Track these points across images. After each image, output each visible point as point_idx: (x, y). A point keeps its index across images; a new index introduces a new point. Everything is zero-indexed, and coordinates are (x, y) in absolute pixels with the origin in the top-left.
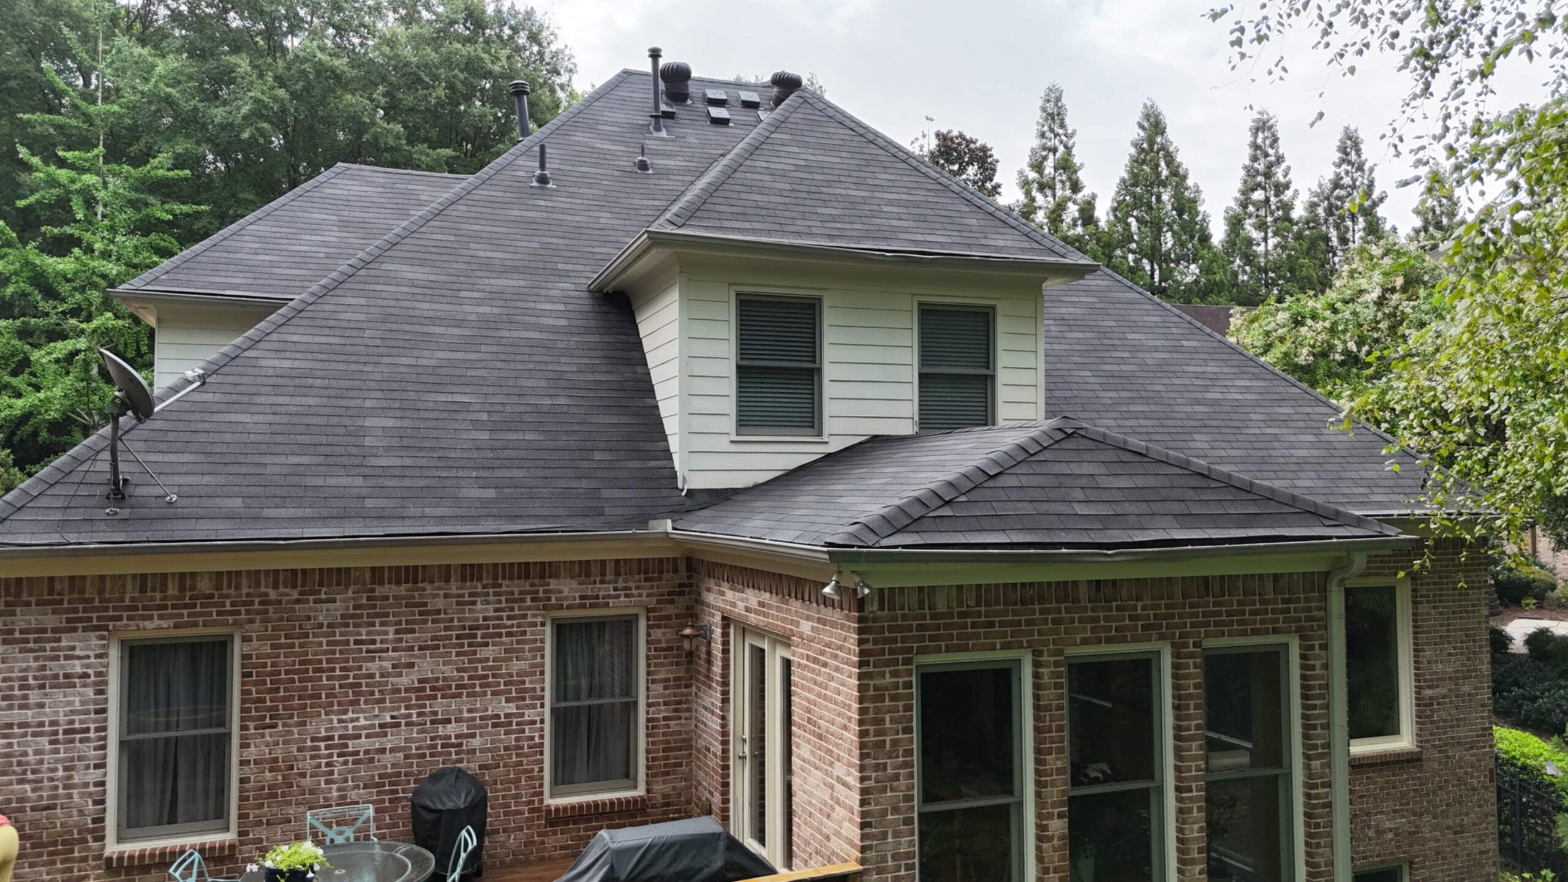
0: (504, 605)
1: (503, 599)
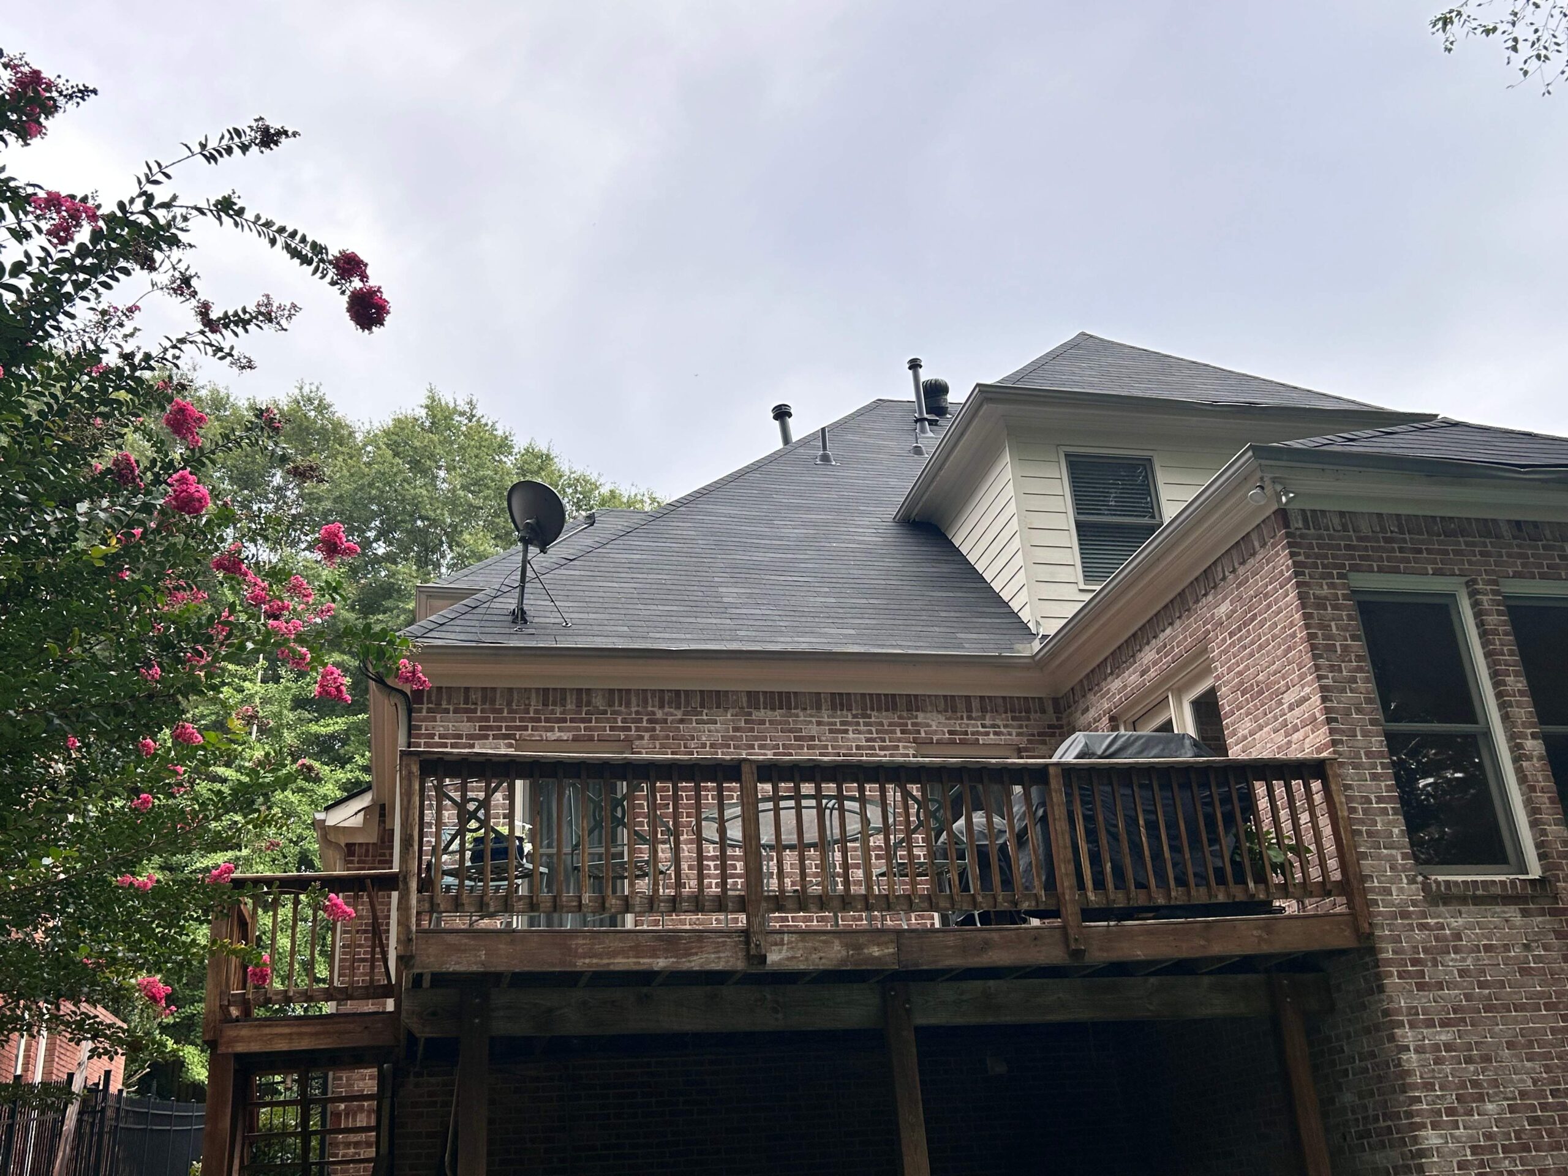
0: (875, 735)
1: (874, 729)
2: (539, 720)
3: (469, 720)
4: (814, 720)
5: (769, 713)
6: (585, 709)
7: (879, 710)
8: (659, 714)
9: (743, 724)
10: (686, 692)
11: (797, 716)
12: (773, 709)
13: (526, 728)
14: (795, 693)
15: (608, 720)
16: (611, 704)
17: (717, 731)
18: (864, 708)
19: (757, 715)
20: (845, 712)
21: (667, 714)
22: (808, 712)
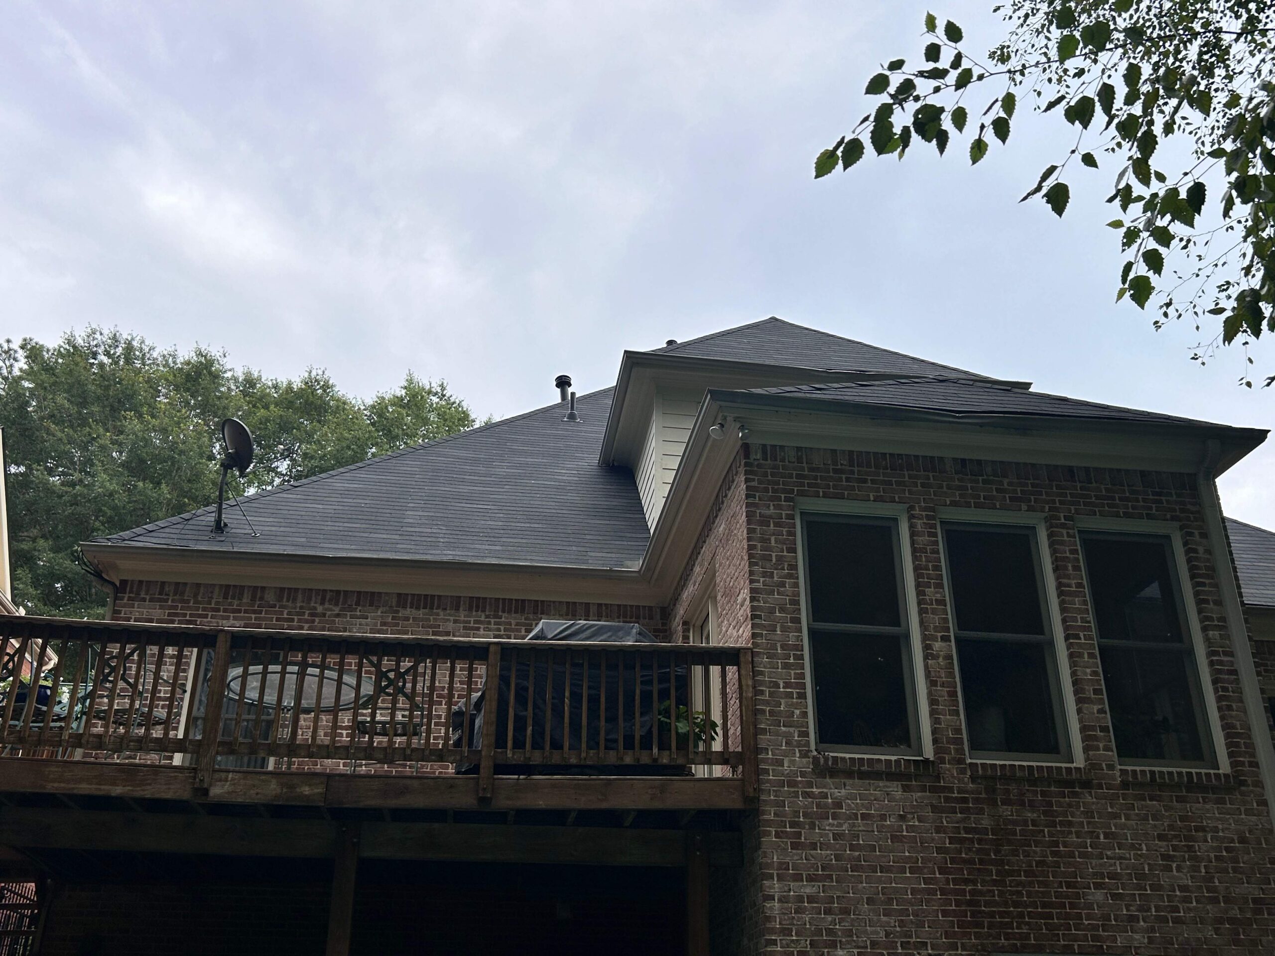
0: (502, 633)
2: (218, 610)
3: (161, 607)
4: (452, 618)
5: (414, 611)
6: (258, 602)
7: (509, 612)
8: (320, 609)
9: (390, 620)
10: (346, 592)
11: (438, 615)
12: (418, 608)
13: (206, 616)
14: (439, 597)
15: (275, 613)
16: (280, 599)
17: (367, 625)
18: (496, 611)
19: (402, 613)
20: (479, 613)
21: (326, 610)
22: (448, 612)
